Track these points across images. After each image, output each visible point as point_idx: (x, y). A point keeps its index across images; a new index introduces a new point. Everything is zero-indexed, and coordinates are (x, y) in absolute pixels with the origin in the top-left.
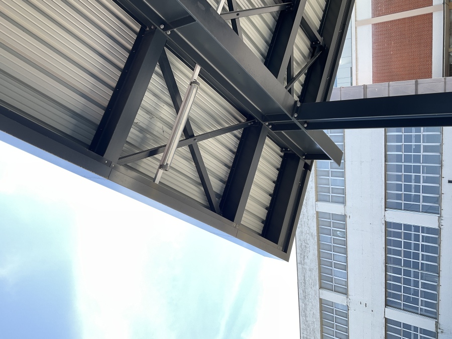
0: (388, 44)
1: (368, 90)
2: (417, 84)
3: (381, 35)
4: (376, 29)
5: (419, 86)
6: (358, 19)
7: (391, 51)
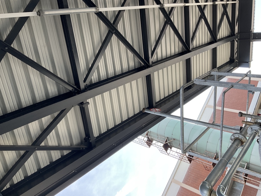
4: (182, 190)
6: (174, 178)
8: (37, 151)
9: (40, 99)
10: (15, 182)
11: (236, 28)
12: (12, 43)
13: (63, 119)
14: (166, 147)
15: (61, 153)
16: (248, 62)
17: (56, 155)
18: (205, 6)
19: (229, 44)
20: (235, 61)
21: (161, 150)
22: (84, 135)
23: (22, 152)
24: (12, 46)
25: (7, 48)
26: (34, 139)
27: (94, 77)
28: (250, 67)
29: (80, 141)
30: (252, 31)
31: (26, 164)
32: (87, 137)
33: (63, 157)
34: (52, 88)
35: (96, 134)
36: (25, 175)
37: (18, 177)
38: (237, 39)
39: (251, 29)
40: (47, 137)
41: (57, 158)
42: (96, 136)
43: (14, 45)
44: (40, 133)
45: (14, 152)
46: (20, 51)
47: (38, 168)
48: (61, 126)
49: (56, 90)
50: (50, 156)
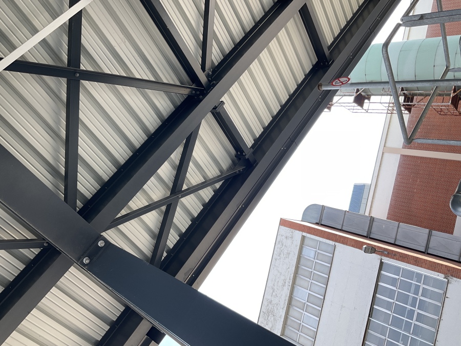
0: (414, 181)
1: (374, 223)
2: (430, 235)
3: (408, 168)
4: (405, 160)
5: (432, 238)
6: (387, 145)
7: (415, 189)
8: (181, 199)
9: (154, 126)
10: (171, 246)
12: (79, 62)
13: (197, 142)
14: (360, 100)
15: (212, 188)
17: (207, 194)
21: (352, 108)
22: (233, 151)
23: (164, 208)
24: (82, 67)
25: (78, 75)
26: (171, 185)
27: (215, 56)
29: (230, 161)
31: (175, 220)
32: (239, 153)
33: (216, 192)
34: (162, 102)
35: (249, 142)
36: (178, 233)
37: (172, 239)
40: (187, 176)
41: (210, 197)
42: (251, 145)
43: (85, 65)
44: (174, 172)
45: (154, 212)
46: (96, 71)
47: (191, 218)
48: (198, 153)
49: (169, 102)
50: (200, 198)
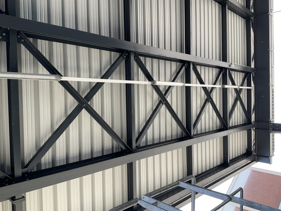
11: (253, 116)
16: (268, 157)
18: (213, 88)
19: (245, 133)
20: (253, 154)
28: (272, 163)
30: (271, 121)
38: (254, 128)
39: (269, 118)
